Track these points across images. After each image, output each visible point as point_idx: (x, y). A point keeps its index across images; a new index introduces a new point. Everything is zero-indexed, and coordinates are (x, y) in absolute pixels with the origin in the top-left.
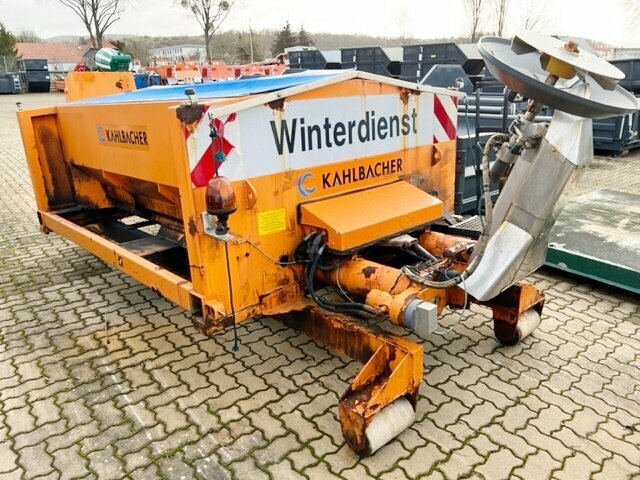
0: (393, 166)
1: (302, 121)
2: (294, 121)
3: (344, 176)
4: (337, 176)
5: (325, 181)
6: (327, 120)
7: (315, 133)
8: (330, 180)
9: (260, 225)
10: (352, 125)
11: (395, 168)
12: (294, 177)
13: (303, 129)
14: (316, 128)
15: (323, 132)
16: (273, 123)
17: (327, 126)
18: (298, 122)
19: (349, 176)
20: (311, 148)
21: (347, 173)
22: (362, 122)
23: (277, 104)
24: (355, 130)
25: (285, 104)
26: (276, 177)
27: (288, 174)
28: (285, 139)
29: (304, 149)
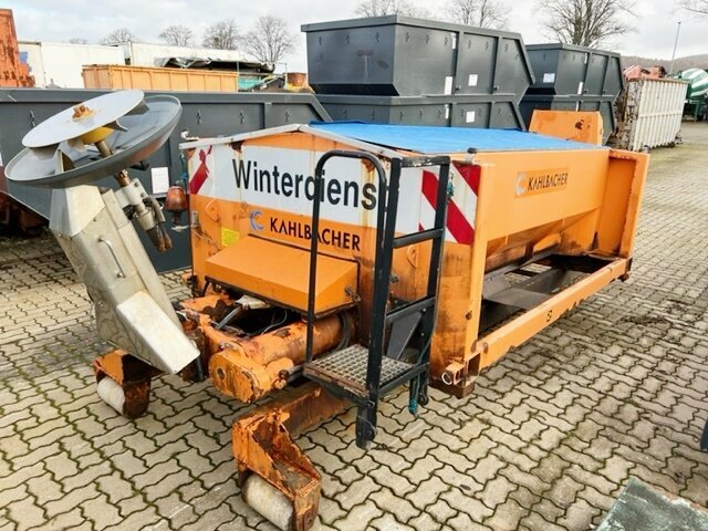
0: (346, 240)
1: (255, 164)
2: (249, 163)
3: (290, 228)
4: (283, 224)
5: (273, 224)
6: (276, 168)
7: (265, 177)
8: (278, 225)
9: (223, 238)
10: (299, 179)
11: (350, 244)
12: (248, 210)
13: (255, 171)
14: (266, 173)
15: (272, 178)
16: (234, 161)
17: (276, 174)
18: (252, 164)
19: (295, 229)
20: (261, 190)
21: (292, 226)
22: (309, 179)
23: (237, 145)
24: (302, 185)
25: (243, 147)
26: (235, 204)
27: (244, 206)
28: (242, 175)
29: (256, 189)
